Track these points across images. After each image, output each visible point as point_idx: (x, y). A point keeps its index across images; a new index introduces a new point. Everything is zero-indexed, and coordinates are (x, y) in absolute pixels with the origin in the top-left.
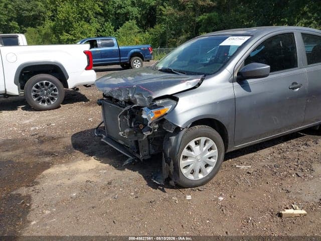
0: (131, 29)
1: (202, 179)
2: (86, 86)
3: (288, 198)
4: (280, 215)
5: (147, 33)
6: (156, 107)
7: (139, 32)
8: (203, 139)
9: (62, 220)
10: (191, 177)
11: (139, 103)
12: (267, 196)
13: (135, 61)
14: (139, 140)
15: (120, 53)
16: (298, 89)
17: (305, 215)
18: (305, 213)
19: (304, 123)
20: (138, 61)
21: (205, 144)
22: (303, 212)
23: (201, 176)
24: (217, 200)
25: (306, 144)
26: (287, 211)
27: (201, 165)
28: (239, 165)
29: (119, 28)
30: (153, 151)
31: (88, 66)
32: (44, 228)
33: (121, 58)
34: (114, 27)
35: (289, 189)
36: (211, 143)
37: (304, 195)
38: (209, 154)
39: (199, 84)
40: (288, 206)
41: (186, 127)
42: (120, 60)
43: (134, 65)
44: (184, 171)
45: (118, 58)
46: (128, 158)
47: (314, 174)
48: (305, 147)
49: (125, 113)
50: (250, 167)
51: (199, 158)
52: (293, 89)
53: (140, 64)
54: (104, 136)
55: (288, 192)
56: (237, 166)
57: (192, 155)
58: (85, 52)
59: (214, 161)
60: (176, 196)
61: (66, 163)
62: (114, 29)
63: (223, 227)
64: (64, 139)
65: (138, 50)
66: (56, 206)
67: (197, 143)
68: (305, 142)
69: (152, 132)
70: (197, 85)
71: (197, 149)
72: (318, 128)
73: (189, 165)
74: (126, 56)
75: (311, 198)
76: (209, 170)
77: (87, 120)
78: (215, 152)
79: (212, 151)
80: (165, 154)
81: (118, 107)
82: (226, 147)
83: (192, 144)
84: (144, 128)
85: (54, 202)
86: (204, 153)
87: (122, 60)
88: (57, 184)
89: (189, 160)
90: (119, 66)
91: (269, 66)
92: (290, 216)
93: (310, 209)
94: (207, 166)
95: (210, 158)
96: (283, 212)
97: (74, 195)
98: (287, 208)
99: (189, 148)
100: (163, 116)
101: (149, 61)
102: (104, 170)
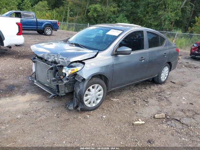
0: (44, 7)
1: (95, 106)
2: (16, 45)
3: (137, 116)
4: (133, 124)
5: (54, 11)
6: (72, 67)
7: (49, 10)
8: (96, 85)
9: (14, 131)
10: (89, 106)
11: (61, 64)
12: (127, 115)
13: (47, 30)
14: (59, 85)
15: (37, 23)
16: (143, 61)
17: (144, 124)
18: (144, 123)
19: (145, 77)
20: (49, 30)
21: (97, 88)
22: (143, 122)
23: (94, 105)
24: (102, 117)
25: (145, 88)
26: (136, 122)
27: (94, 99)
28: (113, 98)
29: (35, 5)
30: (67, 91)
31: (19, 32)
32: (3, 137)
33: (38, 27)
34: (31, 4)
35: (137, 112)
36: (100, 87)
37: (144, 114)
38: (99, 93)
39: (96, 56)
40: (136, 120)
41: (89, 79)
42: (37, 28)
43: (47, 32)
44: (86, 103)
45: (36, 27)
46: (51, 94)
47: (148, 104)
48: (145, 90)
49: (52, 69)
50: (118, 100)
51: (93, 95)
52: (141, 60)
53: (50, 31)
54: (35, 81)
55: (137, 113)
56: (112, 99)
57: (90, 93)
58: (17, 24)
59: (101, 96)
60: (81, 116)
61: (9, 96)
62: (31, 5)
63: (106, 131)
64: (5, 81)
65: (50, 23)
66: (8, 123)
67: (93, 88)
68: (145, 87)
69: (69, 81)
70: (95, 56)
71: (93, 91)
72: (151, 80)
73: (88, 99)
74: (42, 26)
75: (147, 116)
76: (99, 101)
77: (19, 68)
78: (102, 92)
79: (101, 92)
80: (75, 93)
81: (47, 64)
82: (107, 90)
83: (91, 88)
84: (63, 78)
85: (6, 121)
86: (97, 92)
87: (39, 28)
88: (6, 110)
89: (88, 97)
90: (36, 32)
91: (131, 49)
92: (137, 125)
93: (146, 121)
94: (97, 99)
95: (99, 95)
96: (134, 123)
97: (19, 116)
98: (136, 121)
99: (89, 90)
100: (76, 72)
101: (56, 30)
102: (36, 101)
